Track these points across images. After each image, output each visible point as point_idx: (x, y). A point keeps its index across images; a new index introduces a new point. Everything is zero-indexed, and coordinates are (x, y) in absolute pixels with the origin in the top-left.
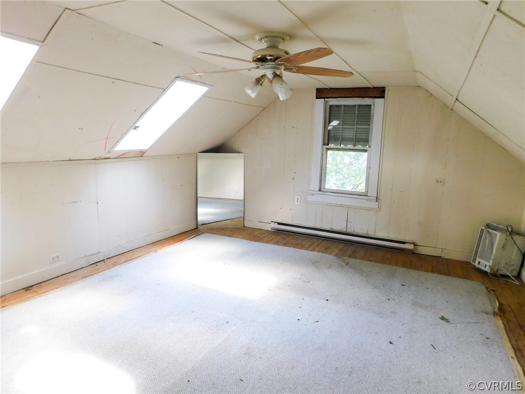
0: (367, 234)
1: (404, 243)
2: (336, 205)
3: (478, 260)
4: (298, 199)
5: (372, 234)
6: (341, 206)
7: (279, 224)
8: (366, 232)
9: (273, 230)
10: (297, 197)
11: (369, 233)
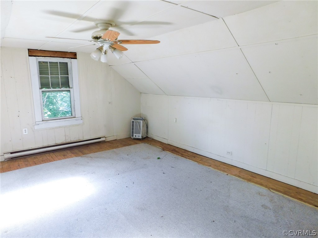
0: (79, 140)
1: (100, 138)
2: (57, 128)
3: (134, 135)
4: (25, 130)
5: (81, 139)
6: (60, 127)
7: (11, 153)
8: (78, 139)
9: (6, 160)
10: (25, 129)
11: (80, 139)
